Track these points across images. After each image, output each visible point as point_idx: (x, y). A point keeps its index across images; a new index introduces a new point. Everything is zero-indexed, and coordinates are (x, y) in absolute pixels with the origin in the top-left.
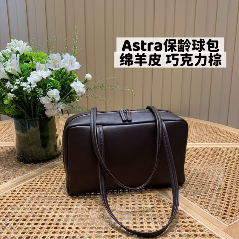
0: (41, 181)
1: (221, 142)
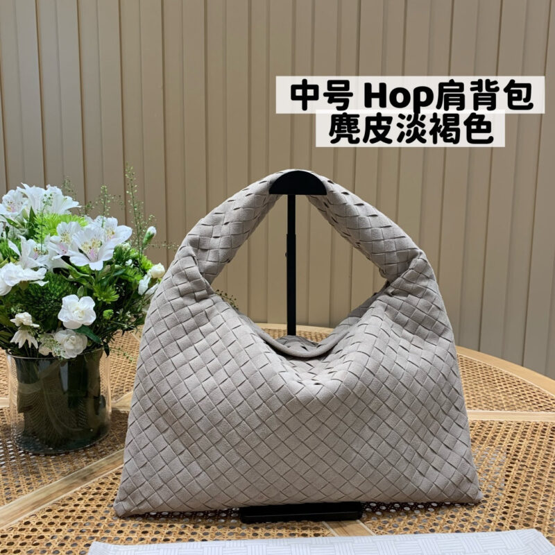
1: (496, 407)
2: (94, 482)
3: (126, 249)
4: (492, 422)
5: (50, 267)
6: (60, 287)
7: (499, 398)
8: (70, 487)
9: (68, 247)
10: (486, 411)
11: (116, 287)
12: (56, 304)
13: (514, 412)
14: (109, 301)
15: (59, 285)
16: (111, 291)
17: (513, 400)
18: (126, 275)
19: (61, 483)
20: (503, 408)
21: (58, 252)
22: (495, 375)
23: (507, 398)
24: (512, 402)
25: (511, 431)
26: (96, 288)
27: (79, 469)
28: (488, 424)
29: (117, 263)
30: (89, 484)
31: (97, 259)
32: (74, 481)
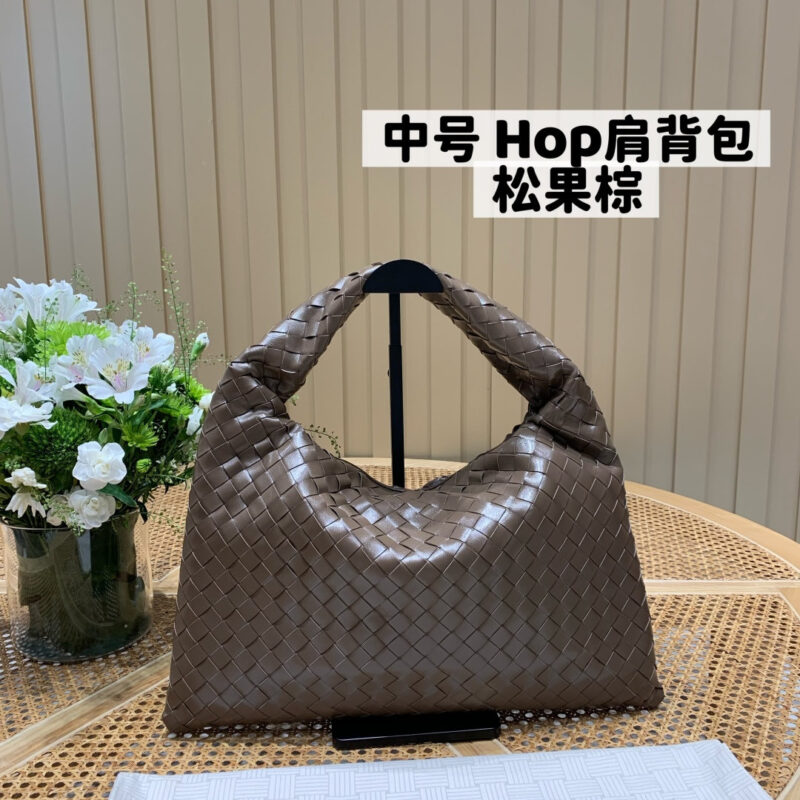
0: (123, 729)
1: (696, 575)
2: (131, 702)
3: (166, 371)
4: (690, 597)
5: (59, 401)
6: (74, 430)
7: (700, 562)
8: (97, 711)
9: (82, 371)
10: (681, 581)
11: (154, 425)
12: (70, 454)
13: (720, 581)
14: (144, 447)
15: (73, 426)
16: (147, 432)
17: (720, 563)
18: (167, 407)
19: (84, 704)
20: (706, 576)
21: (69, 379)
22: (695, 527)
23: (710, 560)
24: (719, 567)
25: (716, 610)
26: (125, 428)
27: (110, 683)
28: (685, 599)
29: (154, 391)
30: (125, 704)
31: (126, 388)
32: (103, 701)
